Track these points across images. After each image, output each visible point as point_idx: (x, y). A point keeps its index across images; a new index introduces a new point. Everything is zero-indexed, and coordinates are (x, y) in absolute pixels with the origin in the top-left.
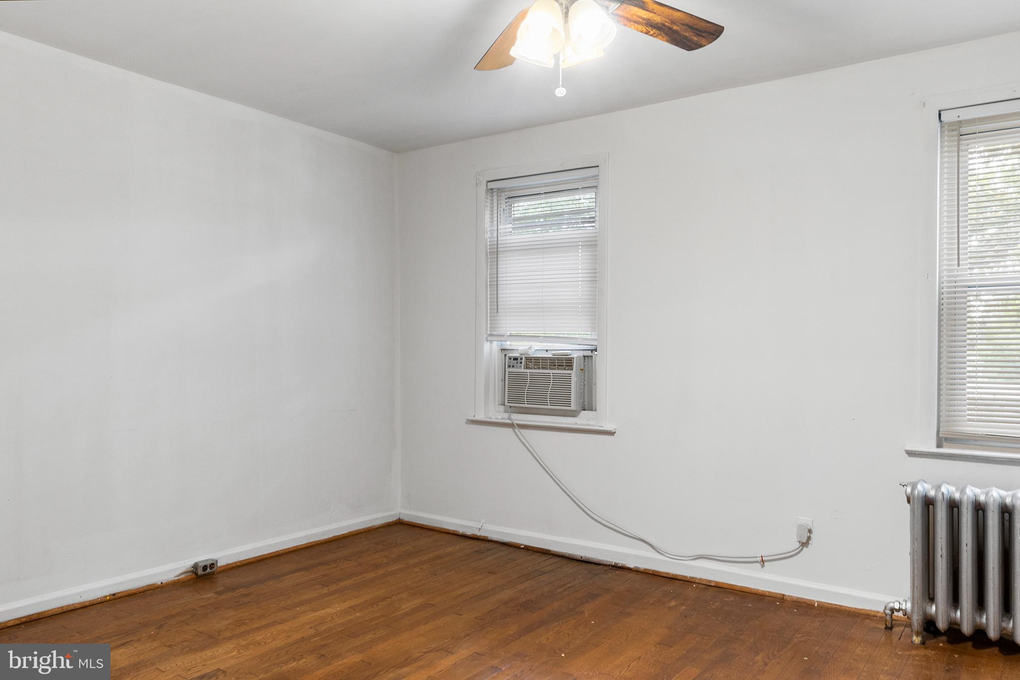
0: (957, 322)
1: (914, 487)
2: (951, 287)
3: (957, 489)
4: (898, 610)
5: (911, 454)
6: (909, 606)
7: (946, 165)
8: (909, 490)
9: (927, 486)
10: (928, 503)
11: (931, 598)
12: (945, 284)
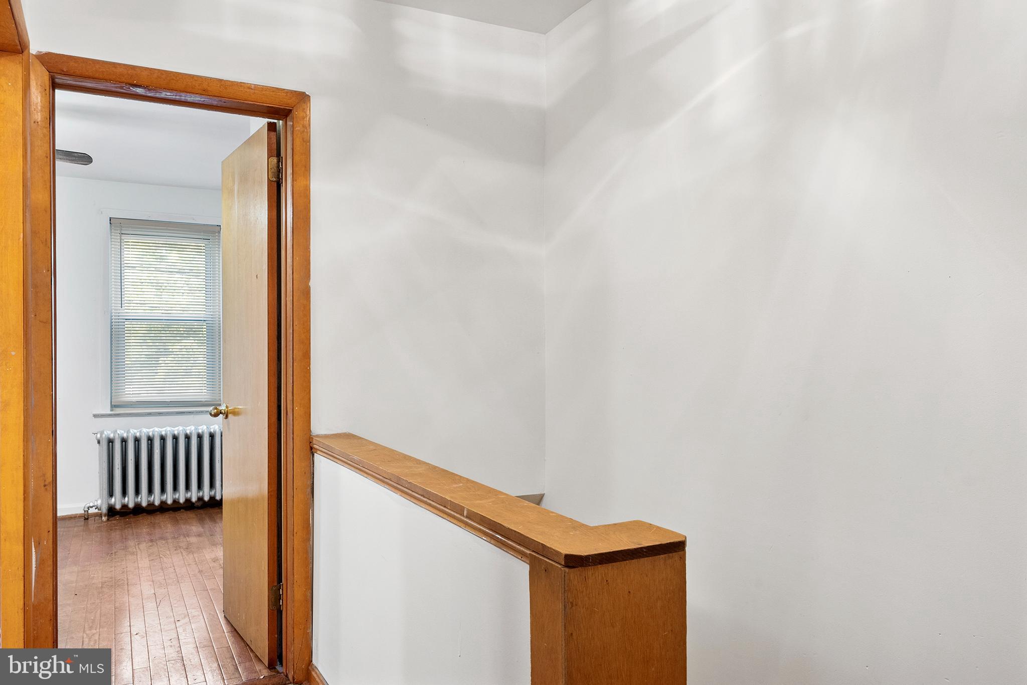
0: (120, 339)
1: (102, 433)
2: (117, 319)
3: (125, 432)
4: (92, 507)
5: (95, 416)
6: (99, 503)
7: (113, 252)
8: (99, 436)
9: (109, 432)
10: (111, 441)
11: (111, 494)
12: (113, 317)
